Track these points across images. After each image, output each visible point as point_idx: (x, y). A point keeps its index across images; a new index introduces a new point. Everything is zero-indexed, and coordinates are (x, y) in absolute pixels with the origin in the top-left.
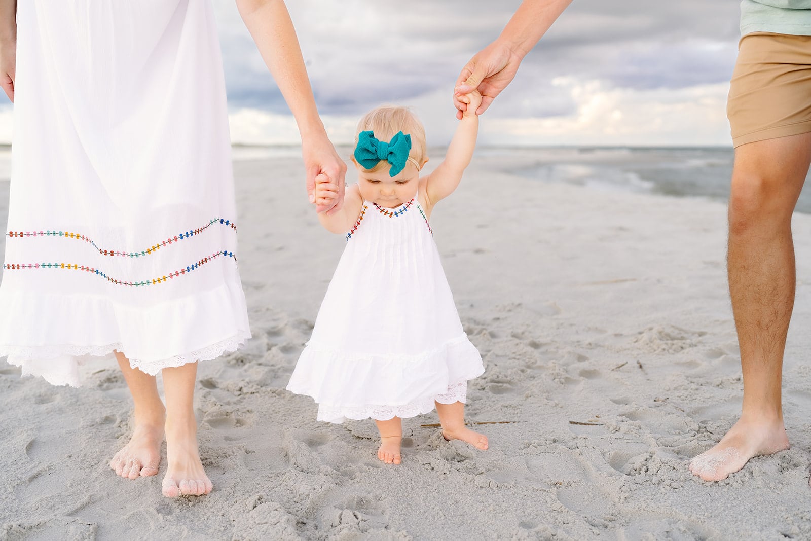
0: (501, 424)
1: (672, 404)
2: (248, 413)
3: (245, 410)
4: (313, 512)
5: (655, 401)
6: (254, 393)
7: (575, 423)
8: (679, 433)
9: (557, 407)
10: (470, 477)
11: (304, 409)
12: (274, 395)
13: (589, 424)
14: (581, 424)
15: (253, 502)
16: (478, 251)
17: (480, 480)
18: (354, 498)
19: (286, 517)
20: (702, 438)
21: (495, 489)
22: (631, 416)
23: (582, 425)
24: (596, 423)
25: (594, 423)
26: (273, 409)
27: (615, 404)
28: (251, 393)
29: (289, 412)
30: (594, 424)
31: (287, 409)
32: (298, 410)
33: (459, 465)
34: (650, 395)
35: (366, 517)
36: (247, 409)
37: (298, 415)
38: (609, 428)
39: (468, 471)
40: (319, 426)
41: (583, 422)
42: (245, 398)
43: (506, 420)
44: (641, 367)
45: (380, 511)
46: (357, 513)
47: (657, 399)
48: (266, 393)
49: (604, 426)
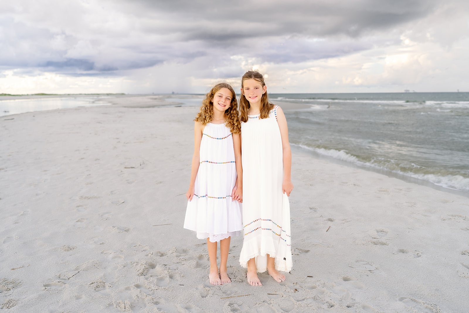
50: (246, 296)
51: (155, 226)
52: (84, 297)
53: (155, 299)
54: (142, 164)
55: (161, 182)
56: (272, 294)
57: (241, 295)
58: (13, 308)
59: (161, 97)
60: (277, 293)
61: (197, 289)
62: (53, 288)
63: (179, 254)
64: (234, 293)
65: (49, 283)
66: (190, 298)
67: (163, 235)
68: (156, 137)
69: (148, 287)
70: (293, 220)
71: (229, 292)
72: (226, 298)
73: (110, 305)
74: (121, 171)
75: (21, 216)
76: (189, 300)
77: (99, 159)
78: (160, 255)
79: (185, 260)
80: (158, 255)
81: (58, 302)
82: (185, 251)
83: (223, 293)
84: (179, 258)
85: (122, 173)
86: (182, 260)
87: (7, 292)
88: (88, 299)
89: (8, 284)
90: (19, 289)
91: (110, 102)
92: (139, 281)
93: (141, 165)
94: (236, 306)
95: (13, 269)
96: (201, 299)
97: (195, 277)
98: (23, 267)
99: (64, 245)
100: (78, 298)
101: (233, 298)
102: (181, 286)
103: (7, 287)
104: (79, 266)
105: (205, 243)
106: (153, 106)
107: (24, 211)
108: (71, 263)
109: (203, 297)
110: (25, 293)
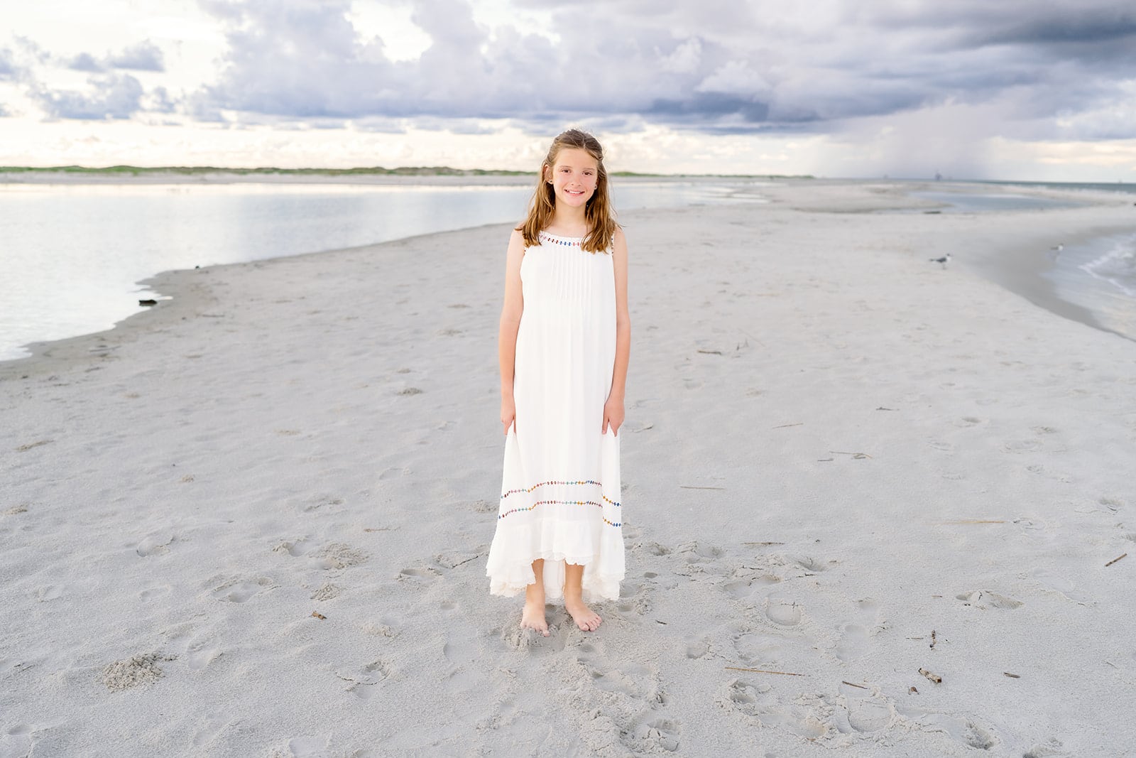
4: (633, 726)
7: (846, 682)
9: (842, 666)
10: (746, 716)
13: (856, 686)
14: (851, 685)
15: (594, 714)
16: (859, 456)
17: (751, 719)
18: (661, 721)
19: (614, 728)
21: (760, 728)
24: (863, 686)
30: (860, 687)
32: (635, 643)
33: (740, 706)
35: (666, 735)
39: (748, 712)
43: (793, 673)
45: (677, 732)
46: (660, 732)
49: (867, 689)
50: (790, 676)
51: (685, 487)
52: (457, 606)
54: (741, 346)
55: (757, 393)
56: (853, 683)
57: (778, 671)
58: (329, 600)
59: (899, 186)
62: (413, 578)
63: (696, 557)
64: (765, 664)
65: (414, 568)
66: (659, 654)
67: (691, 509)
68: (817, 287)
70: (1031, 524)
71: (753, 660)
72: (739, 669)
73: (495, 633)
74: (687, 359)
75: (440, 430)
77: (656, 328)
78: (656, 551)
79: (702, 571)
80: (652, 551)
81: (408, 606)
82: (716, 553)
83: (741, 657)
84: (690, 565)
85: (688, 362)
86: (696, 570)
87: (336, 570)
88: (462, 612)
89: (346, 556)
90: (357, 569)
91: (767, 196)
93: (738, 348)
94: (749, 691)
95: (367, 530)
96: (684, 660)
98: (387, 529)
99: (480, 500)
100: (445, 606)
101: (754, 672)
102: (660, 624)
103: (339, 562)
104: (485, 545)
105: (770, 543)
106: (868, 210)
107: (449, 422)
108: (474, 537)
109: (690, 656)
110: (363, 578)
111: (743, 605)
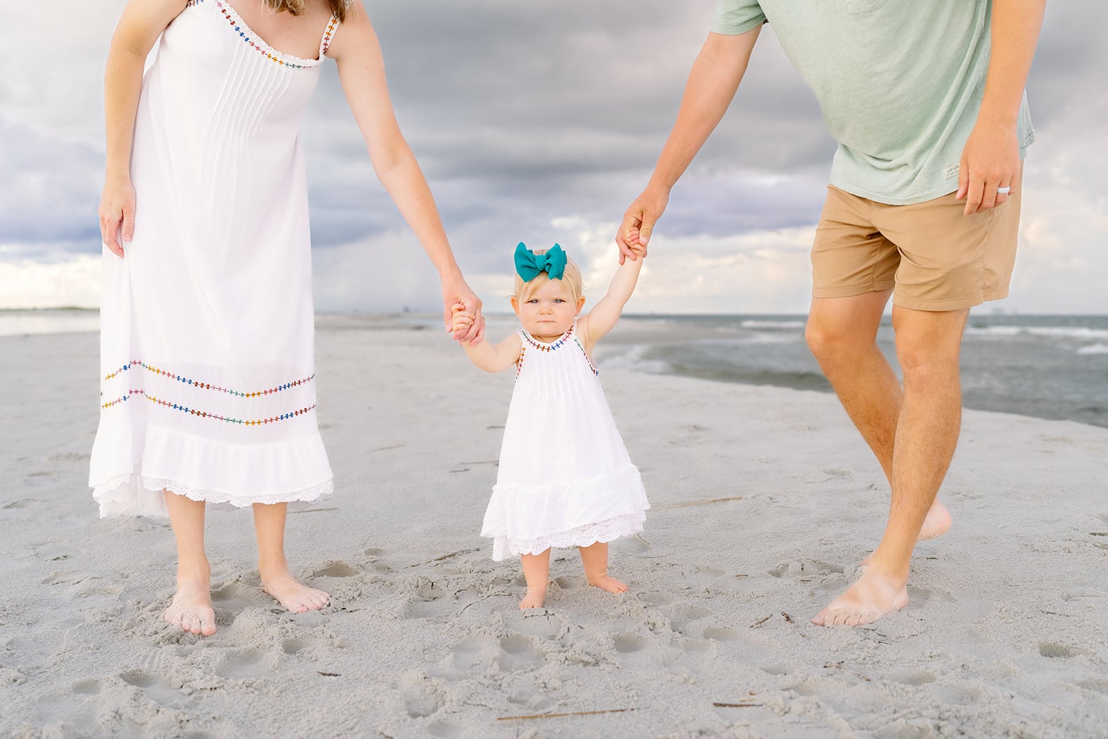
0: (614, 714)
1: (851, 670)
2: (214, 721)
3: (209, 717)
5: (825, 667)
6: (215, 688)
7: (721, 705)
8: (872, 710)
9: (688, 683)
11: (305, 709)
12: (250, 689)
13: (742, 706)
14: (731, 706)
20: (909, 716)
22: (800, 689)
23: (733, 708)
24: (751, 703)
25: (747, 703)
26: (255, 712)
27: (769, 675)
28: (211, 689)
29: (282, 715)
30: (748, 705)
31: (275, 711)
32: (296, 712)
34: (813, 659)
36: (212, 715)
37: (298, 718)
38: (773, 709)
40: (339, 733)
41: (733, 703)
42: (202, 698)
43: (619, 708)
44: (788, 619)
47: (828, 665)
48: (237, 688)
49: (765, 706)
50: (618, 714)
53: (190, 725)
57: (592, 710)
60: (758, 699)
61: (394, 686)
64: (561, 702)
69: (177, 681)
72: (523, 718)
76: (349, 727)
83: (511, 700)
92: (151, 662)
96: (405, 721)
97: (393, 648)
101: (554, 718)
102: (326, 677)
111: (462, 629)
